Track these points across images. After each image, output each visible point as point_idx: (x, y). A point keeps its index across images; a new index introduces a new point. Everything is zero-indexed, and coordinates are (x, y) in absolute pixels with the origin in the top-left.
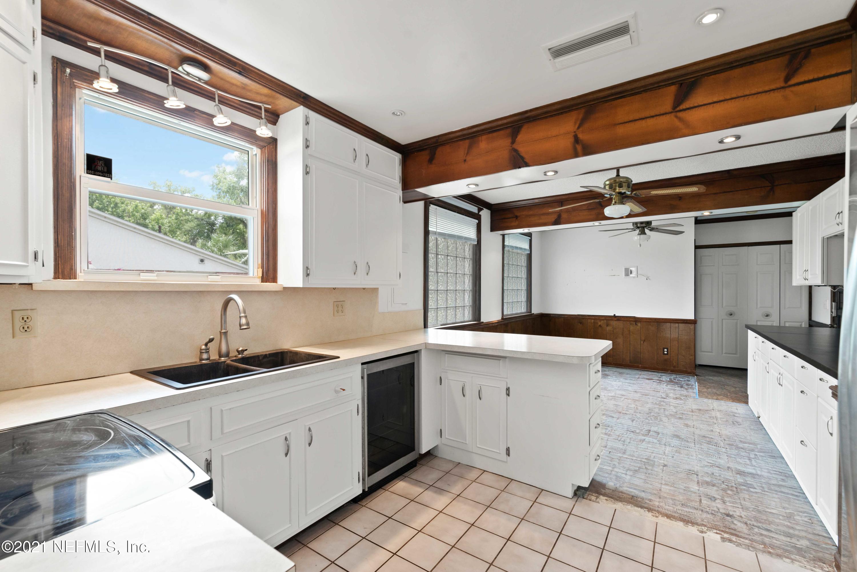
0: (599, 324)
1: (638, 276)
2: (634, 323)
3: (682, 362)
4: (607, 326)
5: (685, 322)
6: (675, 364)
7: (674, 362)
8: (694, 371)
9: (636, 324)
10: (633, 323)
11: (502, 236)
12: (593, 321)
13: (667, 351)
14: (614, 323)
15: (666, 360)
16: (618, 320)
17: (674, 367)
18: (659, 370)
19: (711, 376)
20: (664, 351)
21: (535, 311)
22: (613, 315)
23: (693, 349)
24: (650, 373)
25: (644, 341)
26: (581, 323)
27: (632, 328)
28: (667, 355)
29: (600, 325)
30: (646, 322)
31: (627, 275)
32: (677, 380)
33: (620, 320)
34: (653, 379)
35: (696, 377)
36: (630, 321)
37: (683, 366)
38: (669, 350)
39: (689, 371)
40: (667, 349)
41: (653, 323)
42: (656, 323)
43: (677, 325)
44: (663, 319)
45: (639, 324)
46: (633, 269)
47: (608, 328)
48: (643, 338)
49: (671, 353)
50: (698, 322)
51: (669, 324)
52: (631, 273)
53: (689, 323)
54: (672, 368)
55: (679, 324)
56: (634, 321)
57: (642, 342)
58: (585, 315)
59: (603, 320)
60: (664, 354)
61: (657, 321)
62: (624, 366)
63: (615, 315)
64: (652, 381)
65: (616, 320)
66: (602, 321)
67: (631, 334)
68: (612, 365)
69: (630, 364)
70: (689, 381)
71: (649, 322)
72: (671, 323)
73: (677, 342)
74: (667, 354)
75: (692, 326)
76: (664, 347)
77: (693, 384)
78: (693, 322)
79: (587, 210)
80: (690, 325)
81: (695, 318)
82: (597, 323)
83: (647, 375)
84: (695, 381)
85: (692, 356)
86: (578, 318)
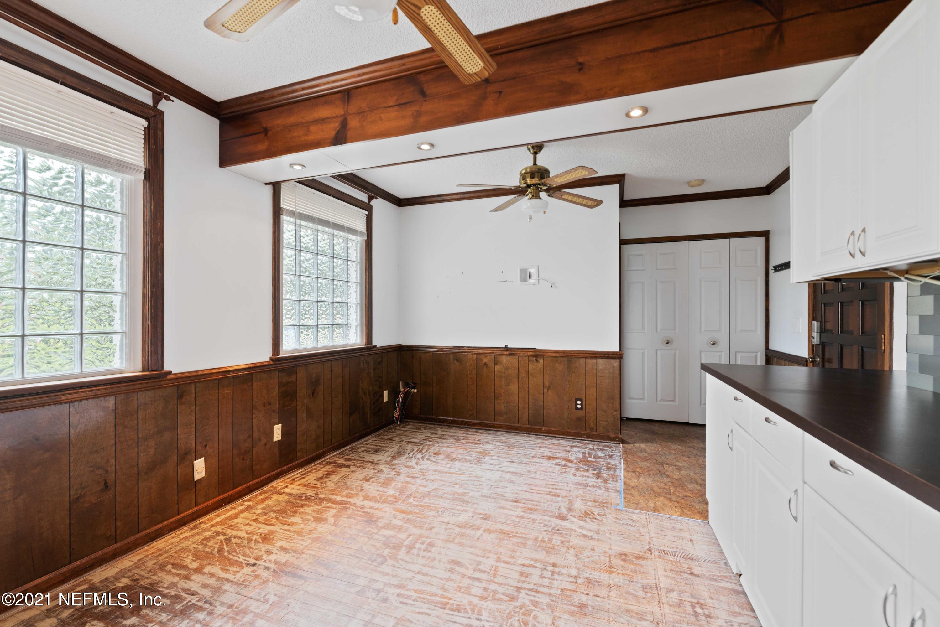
0: (485, 361)
1: (540, 281)
2: (535, 359)
3: (602, 421)
4: (496, 364)
5: (607, 356)
6: (592, 425)
7: (590, 422)
8: (619, 435)
9: (537, 361)
10: (532, 358)
11: (270, 187)
12: (475, 356)
13: (581, 404)
14: (505, 360)
15: (579, 419)
16: (510, 354)
17: (592, 430)
18: (569, 436)
19: (643, 442)
20: (577, 404)
21: (379, 341)
22: (504, 346)
23: (618, 400)
24: (556, 442)
25: (549, 388)
26: (457, 360)
27: (531, 367)
28: (580, 411)
29: (485, 363)
30: (551, 356)
31: (524, 280)
32: (594, 457)
33: (514, 355)
34: (557, 458)
35: (621, 445)
36: (528, 356)
37: (604, 428)
38: (584, 403)
39: (612, 435)
40: (581, 400)
41: (561, 359)
42: (565, 359)
43: (595, 361)
44: (575, 352)
45: (541, 361)
46: (533, 271)
47: (497, 368)
48: (547, 384)
49: (587, 407)
50: (624, 356)
51: (584, 360)
52: (530, 277)
53: (612, 358)
54: (588, 432)
55: (598, 360)
56: (534, 356)
57: (546, 390)
58: (463, 347)
59: (490, 354)
60: (577, 409)
61: (567, 354)
62: (521, 431)
63: (506, 346)
64: (554, 462)
65: (507, 355)
66: (488, 357)
67: (530, 376)
68: (503, 428)
69: (529, 426)
70: (610, 456)
71: (555, 357)
72: (586, 357)
73: (595, 389)
74: (581, 409)
75: (615, 362)
76: (577, 397)
77: (618, 464)
78: (618, 356)
79: (396, 108)
80: (612, 361)
81: (620, 350)
82: (482, 360)
83: (549, 448)
84: (620, 456)
85: (616, 411)
86: (453, 352)
